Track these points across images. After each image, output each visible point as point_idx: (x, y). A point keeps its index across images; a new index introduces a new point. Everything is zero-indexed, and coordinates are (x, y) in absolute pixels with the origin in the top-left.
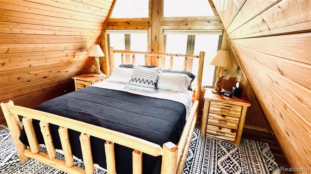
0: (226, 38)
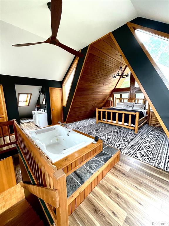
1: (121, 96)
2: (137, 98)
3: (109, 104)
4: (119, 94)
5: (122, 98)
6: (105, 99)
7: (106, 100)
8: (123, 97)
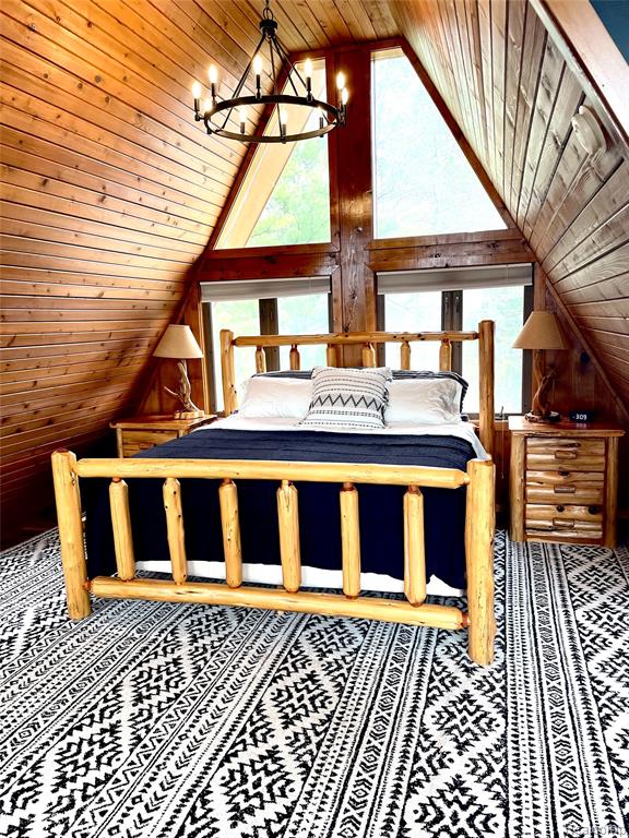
0: (544, 282)
1: (268, 312)
2: (392, 325)
3: (177, 386)
4: (256, 303)
5: (282, 332)
6: (128, 345)
7: (143, 351)
8: (285, 327)
